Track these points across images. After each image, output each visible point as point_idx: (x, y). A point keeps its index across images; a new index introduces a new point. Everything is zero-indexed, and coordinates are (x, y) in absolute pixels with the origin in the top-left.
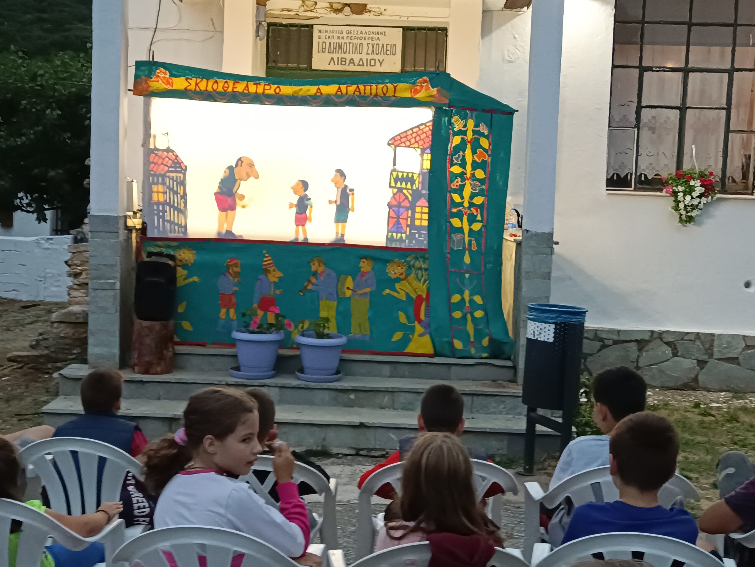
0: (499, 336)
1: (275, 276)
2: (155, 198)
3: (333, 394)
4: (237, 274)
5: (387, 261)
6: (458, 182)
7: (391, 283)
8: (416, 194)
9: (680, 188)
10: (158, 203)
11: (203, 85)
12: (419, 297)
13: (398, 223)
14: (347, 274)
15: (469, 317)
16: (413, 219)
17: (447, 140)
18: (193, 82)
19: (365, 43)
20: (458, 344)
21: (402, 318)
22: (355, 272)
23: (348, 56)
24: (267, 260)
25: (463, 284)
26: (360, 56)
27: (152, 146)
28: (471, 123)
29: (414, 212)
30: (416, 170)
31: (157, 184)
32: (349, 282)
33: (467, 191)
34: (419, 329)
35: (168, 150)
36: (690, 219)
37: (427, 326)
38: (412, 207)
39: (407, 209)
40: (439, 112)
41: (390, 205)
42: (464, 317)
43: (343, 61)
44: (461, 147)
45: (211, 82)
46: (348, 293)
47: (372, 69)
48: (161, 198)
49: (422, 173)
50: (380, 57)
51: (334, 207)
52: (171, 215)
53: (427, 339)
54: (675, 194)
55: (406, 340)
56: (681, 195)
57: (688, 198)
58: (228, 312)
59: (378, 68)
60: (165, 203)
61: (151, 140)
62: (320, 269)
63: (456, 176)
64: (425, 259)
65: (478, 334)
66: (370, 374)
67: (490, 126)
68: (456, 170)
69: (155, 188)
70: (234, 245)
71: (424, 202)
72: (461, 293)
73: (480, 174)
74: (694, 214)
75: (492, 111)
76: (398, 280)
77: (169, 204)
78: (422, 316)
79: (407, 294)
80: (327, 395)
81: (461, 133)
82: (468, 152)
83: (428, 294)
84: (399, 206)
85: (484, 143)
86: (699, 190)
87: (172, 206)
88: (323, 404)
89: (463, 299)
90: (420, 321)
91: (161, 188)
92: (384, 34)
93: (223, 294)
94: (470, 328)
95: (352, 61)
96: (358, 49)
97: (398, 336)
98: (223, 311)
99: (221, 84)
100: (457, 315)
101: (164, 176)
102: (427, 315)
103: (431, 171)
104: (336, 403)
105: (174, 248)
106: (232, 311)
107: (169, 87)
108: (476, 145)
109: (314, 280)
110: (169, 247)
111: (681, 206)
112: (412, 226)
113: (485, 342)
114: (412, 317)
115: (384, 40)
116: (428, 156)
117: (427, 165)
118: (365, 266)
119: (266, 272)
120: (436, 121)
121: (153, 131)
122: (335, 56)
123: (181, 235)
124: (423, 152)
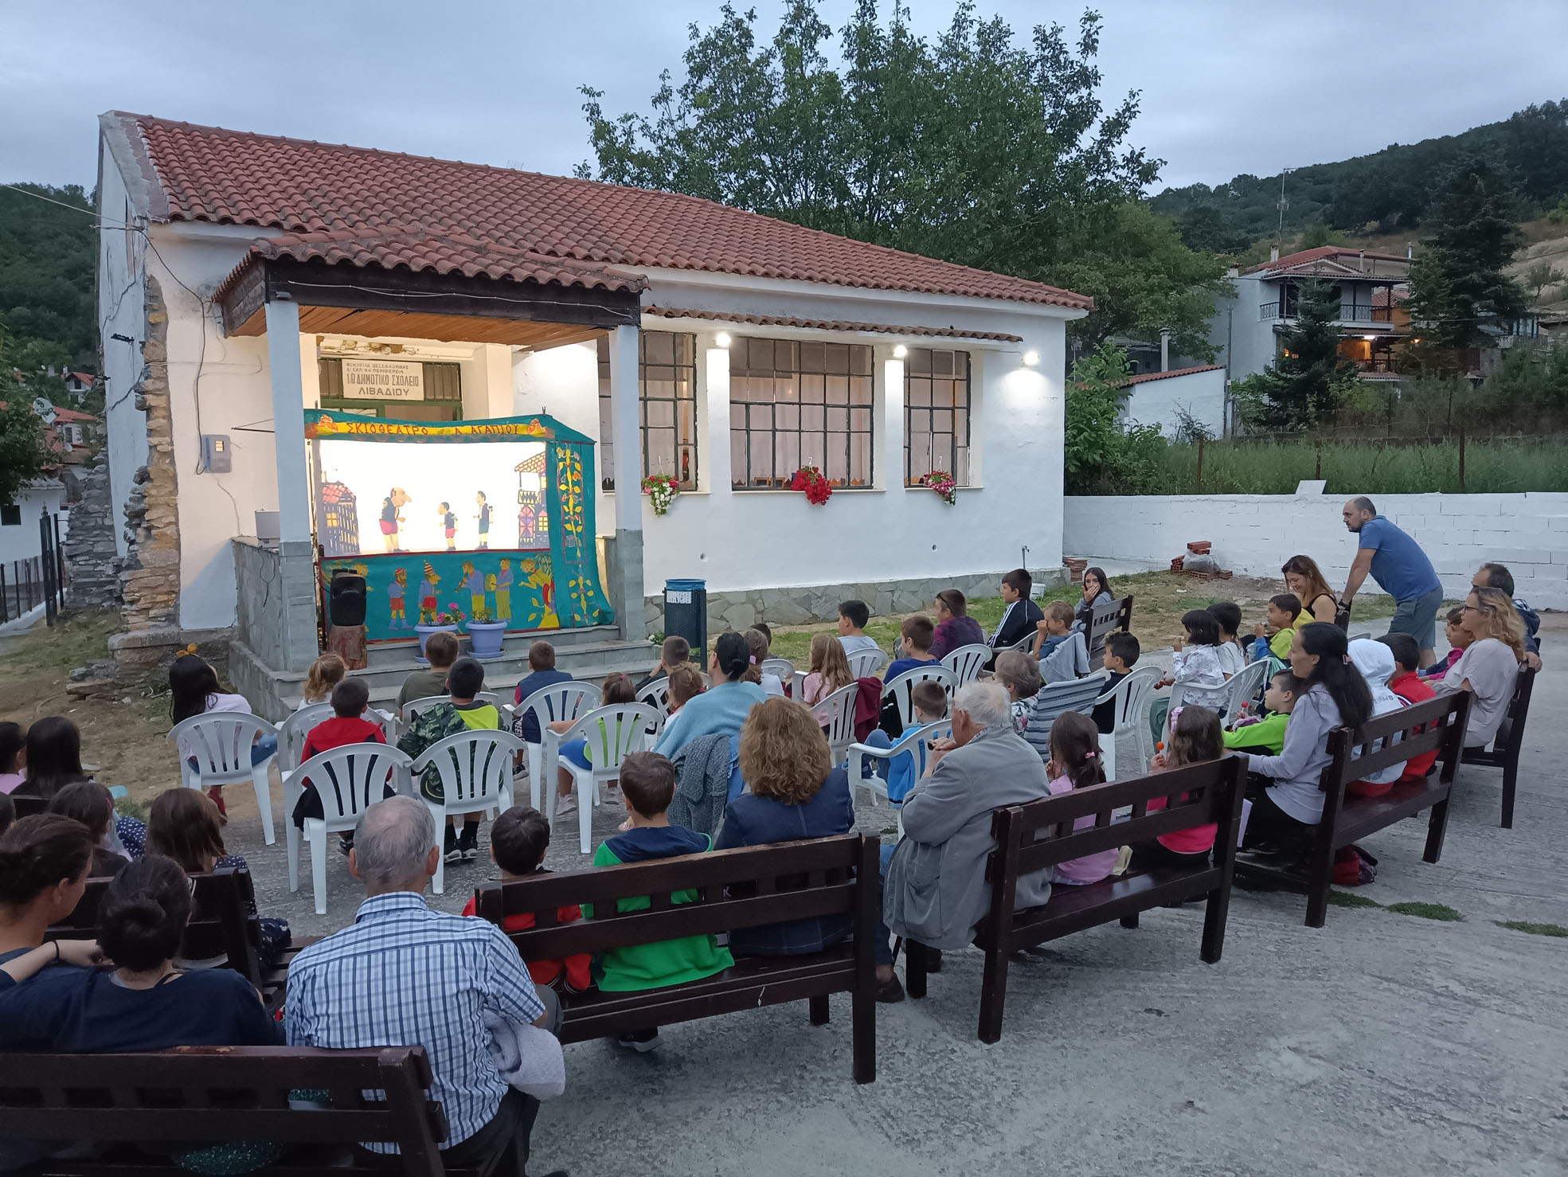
0: (605, 608)
1: (435, 579)
2: (329, 523)
3: (506, 665)
4: (403, 582)
5: (521, 560)
6: (565, 497)
7: (524, 576)
8: (538, 508)
9: (655, 489)
10: (333, 528)
11: (363, 428)
12: (546, 585)
13: (526, 530)
14: (491, 572)
15: (582, 596)
16: (537, 526)
17: (556, 467)
18: (354, 425)
19: (390, 375)
20: (578, 618)
21: (535, 603)
22: (497, 571)
23: (376, 387)
24: (428, 567)
25: (577, 572)
26: (386, 387)
27: (323, 481)
28: (568, 452)
29: (538, 521)
30: (537, 490)
31: (331, 512)
32: (493, 579)
33: (571, 504)
34: (548, 609)
35: (338, 483)
36: (664, 512)
37: (554, 607)
38: (536, 518)
39: (532, 519)
40: (551, 446)
41: (520, 517)
42: (579, 597)
43: (372, 391)
44: (564, 471)
45: (368, 426)
46: (493, 588)
47: (399, 398)
48: (335, 523)
49: (541, 491)
50: (406, 387)
51: (477, 521)
52: (345, 538)
53: (554, 616)
54: (653, 493)
55: (539, 619)
56: (657, 494)
57: (662, 496)
58: (398, 613)
59: (404, 397)
60: (338, 528)
61: (323, 476)
62: (470, 571)
63: (563, 492)
64: (547, 556)
65: (591, 609)
66: (517, 648)
67: (580, 454)
68: (563, 487)
69: (329, 516)
70: (400, 557)
71: (544, 513)
72: (576, 579)
73: (577, 490)
74: (667, 508)
75: (581, 443)
76: (530, 574)
77: (342, 528)
78: (549, 600)
79: (538, 585)
80: (501, 667)
81: (564, 460)
82: (569, 473)
83: (553, 583)
84: (526, 517)
85: (578, 466)
86: (670, 490)
87: (345, 530)
88: (499, 674)
89: (578, 584)
90: (548, 603)
91: (334, 516)
92: (407, 367)
93: (393, 600)
94: (584, 604)
95: (380, 391)
96: (385, 380)
97: (532, 617)
98: (394, 613)
99: (377, 428)
100: (574, 596)
101: (336, 505)
102: (553, 597)
103: (547, 489)
104: (508, 672)
105: (350, 564)
106: (401, 611)
107: (334, 431)
108: (573, 469)
109: (465, 580)
110: (346, 564)
111: (658, 502)
112: (537, 532)
113: (596, 614)
114: (543, 601)
115: (406, 373)
116: (544, 479)
117: (544, 485)
118: (504, 565)
119: (427, 577)
120: (548, 451)
121: (323, 469)
122: (364, 386)
123: (354, 554)
124: (540, 475)
